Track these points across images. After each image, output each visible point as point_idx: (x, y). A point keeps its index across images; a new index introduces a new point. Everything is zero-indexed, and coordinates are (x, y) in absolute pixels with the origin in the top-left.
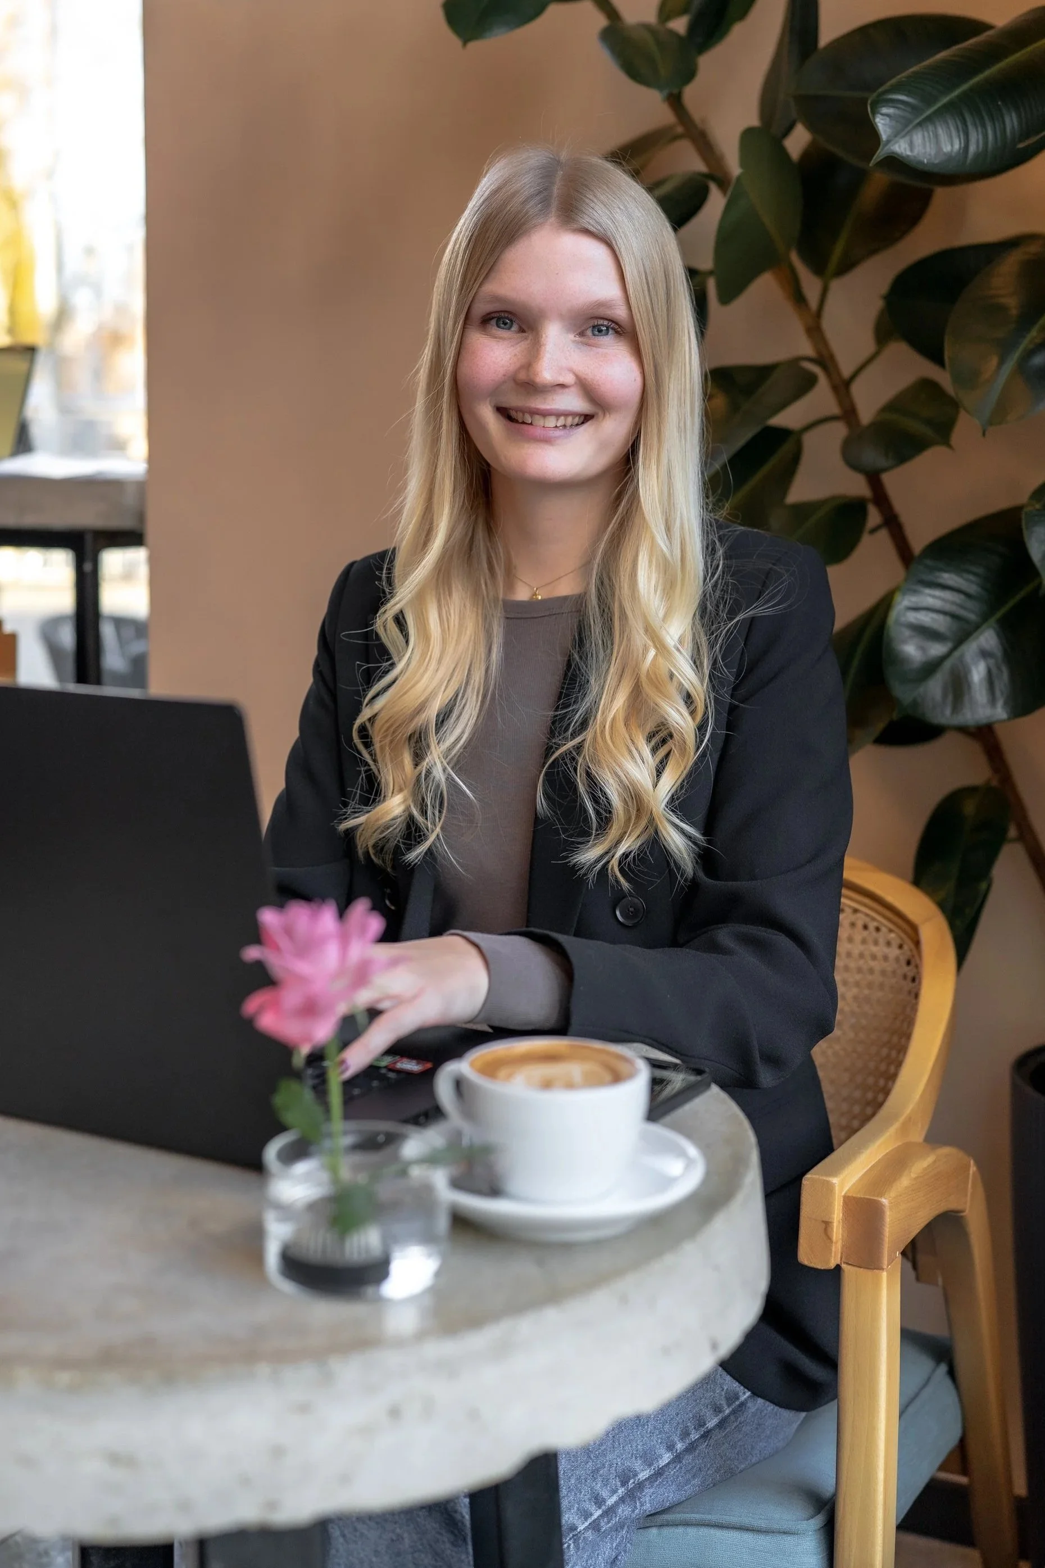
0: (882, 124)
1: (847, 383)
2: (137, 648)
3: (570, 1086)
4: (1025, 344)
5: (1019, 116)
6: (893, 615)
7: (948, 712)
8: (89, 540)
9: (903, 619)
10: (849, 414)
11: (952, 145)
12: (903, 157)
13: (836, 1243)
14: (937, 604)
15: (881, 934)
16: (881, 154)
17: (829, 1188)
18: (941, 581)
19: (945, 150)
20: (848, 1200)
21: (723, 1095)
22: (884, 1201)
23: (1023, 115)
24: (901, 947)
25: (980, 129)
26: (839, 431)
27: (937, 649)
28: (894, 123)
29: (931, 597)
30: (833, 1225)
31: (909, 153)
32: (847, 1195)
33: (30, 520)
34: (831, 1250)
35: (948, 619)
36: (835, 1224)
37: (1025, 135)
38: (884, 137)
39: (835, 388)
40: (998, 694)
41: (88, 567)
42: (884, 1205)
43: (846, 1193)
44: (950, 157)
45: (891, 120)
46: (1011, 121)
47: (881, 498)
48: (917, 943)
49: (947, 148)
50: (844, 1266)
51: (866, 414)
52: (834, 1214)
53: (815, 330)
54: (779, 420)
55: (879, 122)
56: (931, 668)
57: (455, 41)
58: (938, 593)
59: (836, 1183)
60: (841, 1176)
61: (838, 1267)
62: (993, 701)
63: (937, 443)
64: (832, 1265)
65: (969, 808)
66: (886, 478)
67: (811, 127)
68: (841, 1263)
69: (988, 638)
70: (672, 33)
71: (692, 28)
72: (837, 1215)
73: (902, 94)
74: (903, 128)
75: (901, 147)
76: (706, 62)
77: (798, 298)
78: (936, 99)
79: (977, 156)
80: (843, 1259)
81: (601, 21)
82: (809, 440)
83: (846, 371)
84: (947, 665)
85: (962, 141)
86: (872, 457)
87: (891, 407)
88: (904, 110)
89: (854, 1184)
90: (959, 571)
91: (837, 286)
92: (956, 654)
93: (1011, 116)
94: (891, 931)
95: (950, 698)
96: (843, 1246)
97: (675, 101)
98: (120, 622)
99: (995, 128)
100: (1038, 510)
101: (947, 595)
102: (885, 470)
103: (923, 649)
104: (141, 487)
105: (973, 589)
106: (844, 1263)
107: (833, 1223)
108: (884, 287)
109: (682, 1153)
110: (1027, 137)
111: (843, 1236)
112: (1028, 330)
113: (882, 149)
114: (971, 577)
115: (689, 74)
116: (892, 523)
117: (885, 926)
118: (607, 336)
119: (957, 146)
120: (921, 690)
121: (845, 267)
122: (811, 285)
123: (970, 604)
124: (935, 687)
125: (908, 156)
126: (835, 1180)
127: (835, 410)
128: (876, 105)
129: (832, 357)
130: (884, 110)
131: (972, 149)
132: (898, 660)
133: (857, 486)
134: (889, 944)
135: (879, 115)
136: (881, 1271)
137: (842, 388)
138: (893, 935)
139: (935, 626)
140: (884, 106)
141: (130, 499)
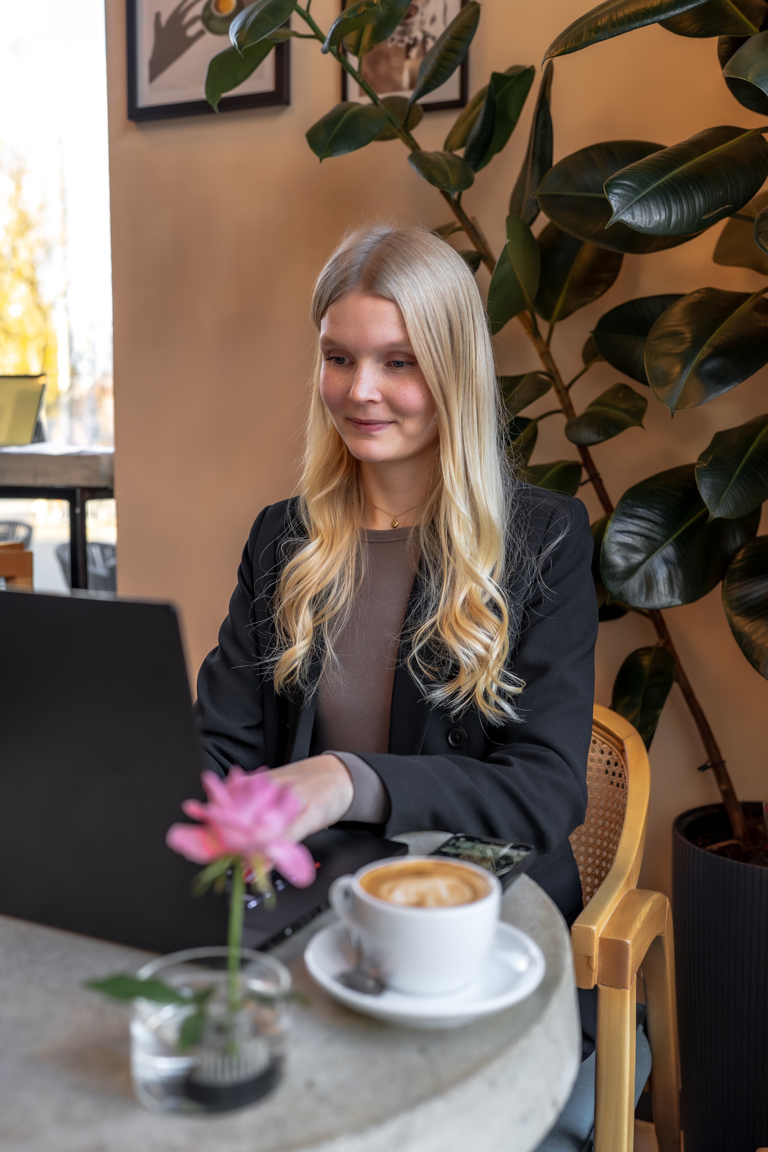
0: (614, 202)
1: (567, 389)
2: (112, 562)
3: (441, 904)
4: (700, 356)
5: (704, 196)
6: (607, 536)
7: (643, 599)
8: (78, 492)
9: (613, 539)
10: (567, 408)
11: (661, 216)
12: (627, 223)
13: (595, 971)
14: (635, 529)
15: (597, 745)
16: (613, 221)
17: (590, 933)
18: (638, 514)
19: (655, 219)
20: (602, 941)
21: (532, 883)
22: (629, 942)
23: (707, 196)
24: (610, 753)
25: (679, 205)
26: (562, 420)
27: (637, 558)
28: (621, 200)
29: (631, 525)
30: (593, 959)
31: (632, 221)
32: (602, 937)
33: (41, 482)
34: (592, 976)
35: (643, 539)
36: (595, 958)
37: (708, 210)
38: (615, 209)
39: (558, 392)
40: (676, 588)
41: (78, 511)
42: (628, 945)
43: (601, 936)
44: (659, 224)
45: (619, 197)
46: (699, 201)
47: (588, 462)
48: (623, 752)
49: (657, 218)
50: (600, 986)
51: (580, 409)
52: (594, 951)
53: (546, 355)
54: (524, 413)
55: (611, 199)
56: (631, 571)
57: (316, 158)
58: (636, 522)
59: (595, 930)
60: (598, 924)
61: (596, 987)
62: (672, 592)
63: (634, 425)
64: (592, 986)
65: (646, 661)
66: (591, 450)
67: (549, 214)
68: (598, 984)
69: (668, 551)
70: (457, 157)
71: (468, 155)
72: (596, 952)
73: (628, 180)
74: (628, 205)
75: (627, 218)
76: (479, 176)
77: (536, 334)
78: (649, 185)
79: (677, 223)
80: (599, 982)
81: (408, 151)
82: (540, 424)
83: (566, 382)
84: (642, 569)
85: (667, 212)
86: (586, 435)
87: (597, 403)
88: (628, 191)
89: (605, 927)
90: (649, 508)
91: (559, 326)
92: (648, 562)
93: (699, 197)
94: (603, 743)
95: (644, 590)
96: (599, 972)
97: (456, 206)
98: (103, 547)
99: (689, 206)
100: (705, 467)
101: (642, 523)
102: (592, 444)
103: (626, 559)
104: (111, 457)
105: (659, 519)
106: (600, 984)
107: (593, 957)
108: (593, 326)
109: (525, 951)
110: (709, 211)
111: (599, 965)
112: (701, 347)
113: (614, 217)
114: (657, 512)
115: (468, 183)
116: (596, 479)
117: (600, 740)
118: (402, 367)
119: (663, 217)
120: (625, 585)
121: (564, 315)
122: (543, 326)
123: (656, 529)
124: (634, 584)
125: (631, 222)
126: (594, 928)
127: (558, 406)
128: (610, 187)
129: (557, 372)
130: (616, 191)
131: (673, 219)
132: (611, 566)
133: (573, 455)
134: (602, 752)
135: (611, 194)
136: (626, 990)
137: (563, 392)
138: (605, 746)
139: (634, 543)
140: (615, 188)
141: (104, 467)
